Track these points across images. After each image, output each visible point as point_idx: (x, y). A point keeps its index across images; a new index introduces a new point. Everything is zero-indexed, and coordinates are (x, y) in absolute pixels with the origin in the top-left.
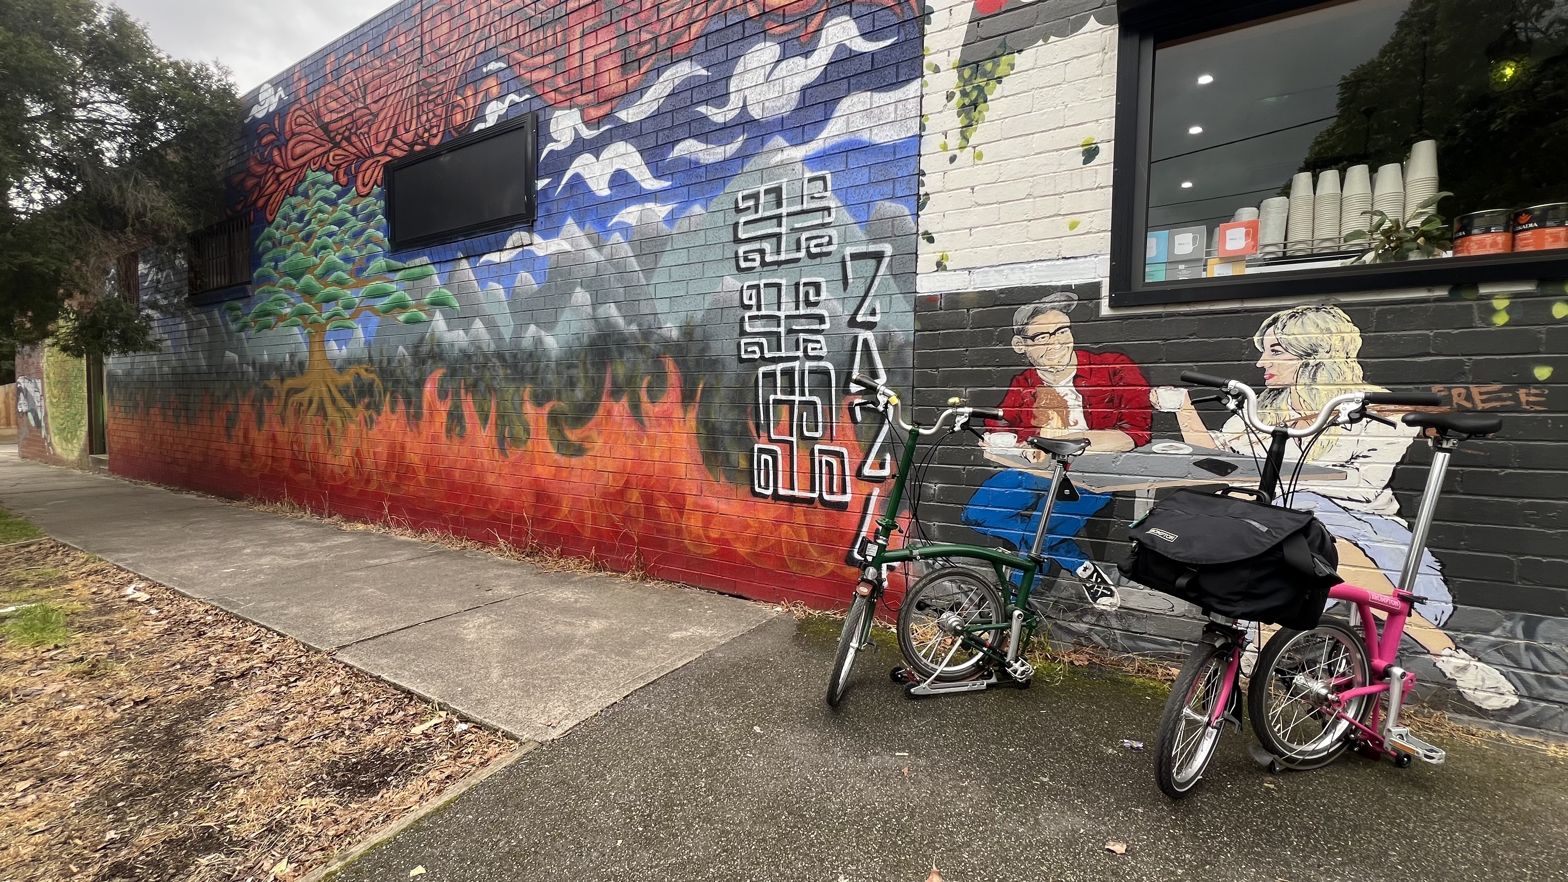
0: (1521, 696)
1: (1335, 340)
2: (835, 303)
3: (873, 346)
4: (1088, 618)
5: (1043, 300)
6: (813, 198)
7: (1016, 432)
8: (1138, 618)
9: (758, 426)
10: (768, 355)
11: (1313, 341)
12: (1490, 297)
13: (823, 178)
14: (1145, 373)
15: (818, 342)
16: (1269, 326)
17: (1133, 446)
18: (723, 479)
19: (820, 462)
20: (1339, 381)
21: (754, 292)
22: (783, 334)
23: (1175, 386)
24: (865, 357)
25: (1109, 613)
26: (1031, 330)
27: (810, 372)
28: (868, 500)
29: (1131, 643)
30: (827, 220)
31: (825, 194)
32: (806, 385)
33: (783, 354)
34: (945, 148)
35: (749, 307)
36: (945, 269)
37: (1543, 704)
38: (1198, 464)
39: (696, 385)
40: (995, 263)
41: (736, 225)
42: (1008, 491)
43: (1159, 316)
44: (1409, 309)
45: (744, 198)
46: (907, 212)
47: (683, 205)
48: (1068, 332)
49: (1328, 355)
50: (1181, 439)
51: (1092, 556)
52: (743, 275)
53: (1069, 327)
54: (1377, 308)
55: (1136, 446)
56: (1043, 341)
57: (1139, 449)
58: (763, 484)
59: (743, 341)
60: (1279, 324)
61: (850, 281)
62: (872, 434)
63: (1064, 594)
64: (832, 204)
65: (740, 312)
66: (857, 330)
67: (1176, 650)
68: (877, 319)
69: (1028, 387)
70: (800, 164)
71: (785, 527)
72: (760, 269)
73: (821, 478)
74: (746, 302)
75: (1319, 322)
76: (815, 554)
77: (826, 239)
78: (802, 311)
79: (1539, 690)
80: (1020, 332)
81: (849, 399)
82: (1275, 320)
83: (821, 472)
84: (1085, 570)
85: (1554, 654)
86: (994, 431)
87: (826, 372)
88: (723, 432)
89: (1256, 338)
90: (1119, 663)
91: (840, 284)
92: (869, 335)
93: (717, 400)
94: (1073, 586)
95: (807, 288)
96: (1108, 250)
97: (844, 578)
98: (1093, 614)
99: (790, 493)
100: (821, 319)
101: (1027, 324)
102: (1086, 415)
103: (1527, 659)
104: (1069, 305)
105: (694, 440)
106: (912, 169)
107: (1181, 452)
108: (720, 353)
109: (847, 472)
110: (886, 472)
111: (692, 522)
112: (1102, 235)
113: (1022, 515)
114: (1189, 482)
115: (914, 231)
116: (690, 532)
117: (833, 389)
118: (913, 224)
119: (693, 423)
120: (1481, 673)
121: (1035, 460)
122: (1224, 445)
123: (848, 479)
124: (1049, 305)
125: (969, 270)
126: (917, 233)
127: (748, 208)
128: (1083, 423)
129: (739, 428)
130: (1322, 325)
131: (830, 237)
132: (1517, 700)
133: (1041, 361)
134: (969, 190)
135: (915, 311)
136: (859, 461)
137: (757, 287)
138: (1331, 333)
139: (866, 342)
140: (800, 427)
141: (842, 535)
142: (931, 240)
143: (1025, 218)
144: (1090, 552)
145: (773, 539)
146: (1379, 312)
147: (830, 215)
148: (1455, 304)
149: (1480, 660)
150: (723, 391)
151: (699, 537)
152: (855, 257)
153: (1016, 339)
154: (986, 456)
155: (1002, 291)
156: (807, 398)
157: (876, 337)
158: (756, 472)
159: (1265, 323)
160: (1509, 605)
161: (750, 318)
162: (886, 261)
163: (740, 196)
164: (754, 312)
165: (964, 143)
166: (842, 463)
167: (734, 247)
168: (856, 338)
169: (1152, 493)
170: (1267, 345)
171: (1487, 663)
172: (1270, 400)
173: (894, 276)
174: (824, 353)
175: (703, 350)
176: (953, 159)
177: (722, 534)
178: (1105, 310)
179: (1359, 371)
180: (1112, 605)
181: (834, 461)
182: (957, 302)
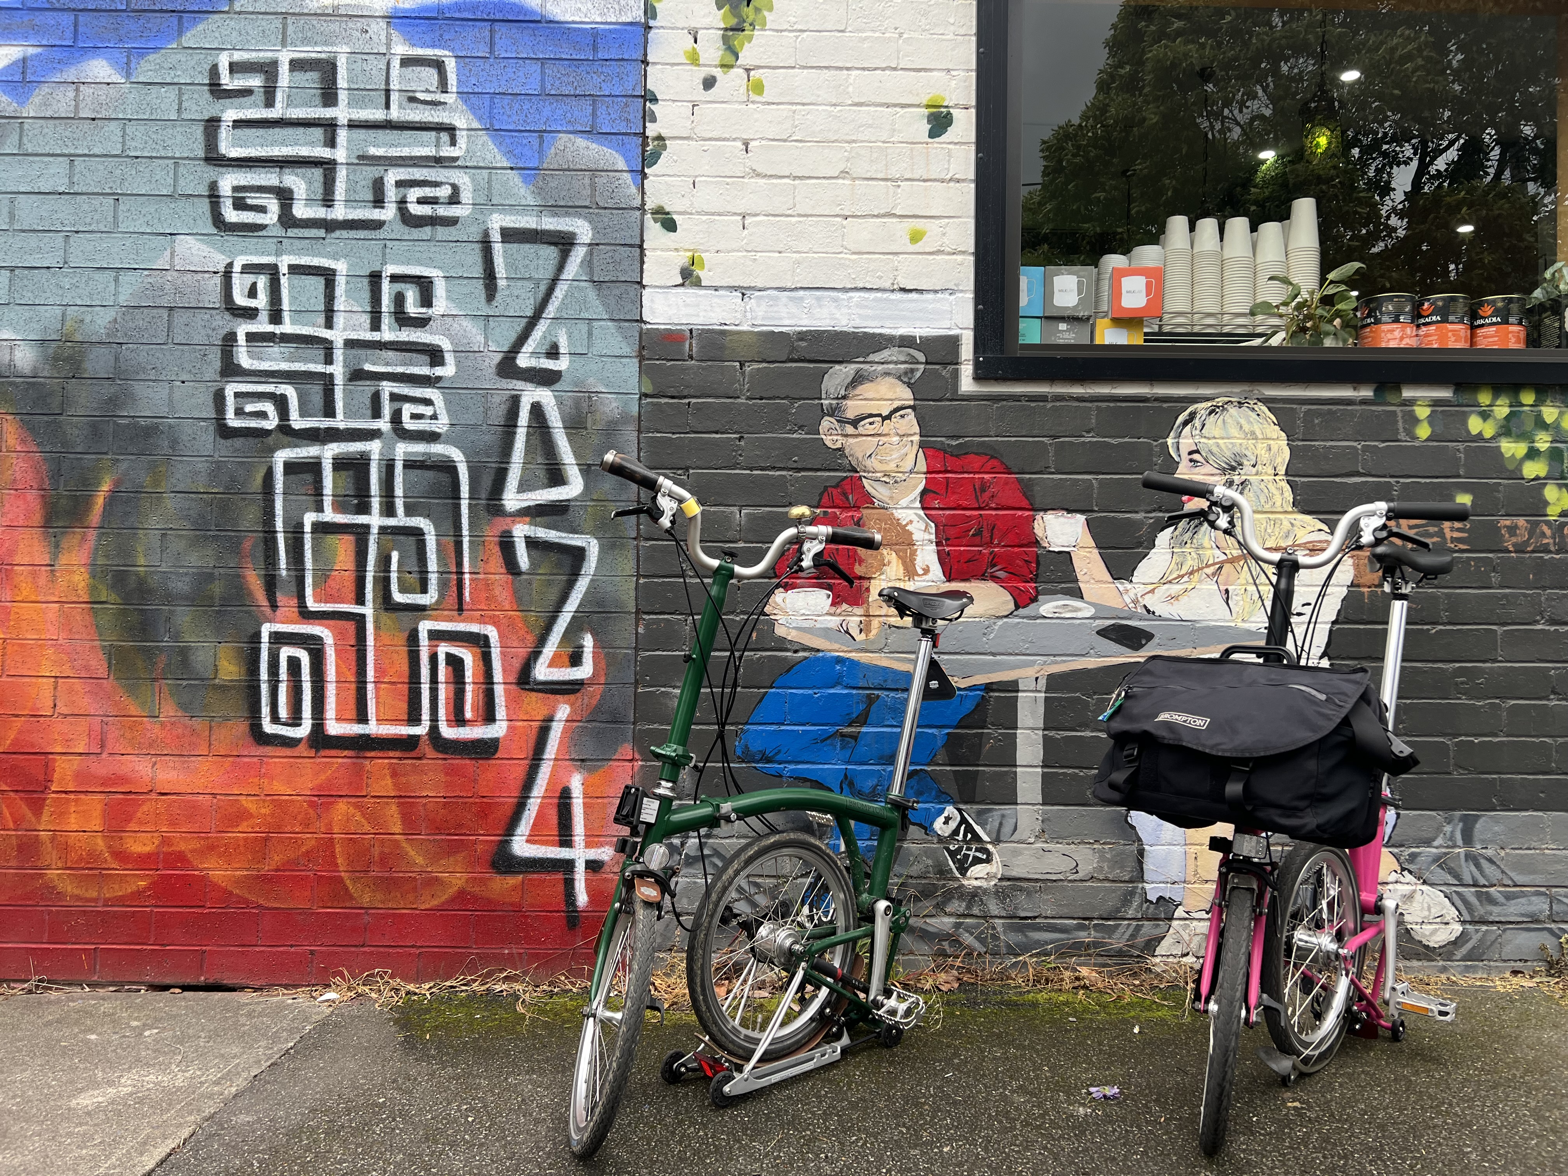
0: (1463, 922)
1: (1261, 449)
2: (467, 324)
3: (555, 419)
4: (956, 906)
5: (871, 357)
6: (413, 100)
7: (829, 587)
8: (1029, 894)
9: (271, 584)
10: (297, 422)
11: (1237, 449)
12: (1411, 402)
13: (439, 65)
14: (1026, 489)
15: (428, 402)
16: (1185, 423)
17: (1012, 606)
18: (169, 710)
19: (434, 658)
20: (1267, 507)
21: (262, 282)
22: (339, 380)
23: (1069, 511)
24: (536, 441)
25: (985, 891)
26: (853, 408)
27: (409, 465)
28: (544, 732)
29: (1020, 937)
30: (447, 151)
31: (442, 98)
32: (399, 491)
33: (340, 422)
34: (694, 59)
35: (250, 314)
36: (698, 283)
37: (1484, 928)
38: (1103, 633)
39: (88, 484)
40: (789, 285)
41: (212, 124)
42: (819, 693)
43: (1043, 398)
44: (1335, 412)
45: (234, 68)
46: (621, 164)
47: (57, 54)
48: (911, 415)
49: (1254, 470)
50: (1078, 594)
51: (957, 797)
52: (232, 240)
53: (913, 408)
54: (1305, 408)
55: (1017, 607)
56: (871, 429)
57: (1021, 611)
58: (283, 713)
59: (230, 390)
60: (1197, 422)
61: (501, 283)
62: (553, 595)
63: (915, 870)
64: (460, 122)
65: (224, 323)
66: (519, 384)
67: (1084, 937)
68: (562, 364)
69: (848, 508)
70: (383, 24)
71: (342, 807)
72: (279, 231)
73: (434, 692)
74: (240, 300)
75: (1243, 421)
76: (420, 860)
77: (444, 192)
78: (388, 333)
79: (1481, 910)
80: (833, 412)
81: (501, 524)
82: (1192, 416)
83: (434, 680)
84: (946, 822)
85: (1490, 861)
86: (793, 587)
87: (449, 468)
88: (170, 598)
89: (1170, 441)
90: (1004, 976)
91: (479, 287)
92: (545, 396)
93: (154, 521)
94: (927, 853)
95: (399, 287)
96: (970, 284)
97: (490, 901)
98: (961, 897)
99: (357, 729)
100: (435, 356)
101: (844, 397)
102: (943, 558)
103: (1468, 871)
104: (912, 371)
105: (80, 616)
106: (629, 86)
107: (1080, 615)
108: (164, 411)
109: (498, 676)
110: (585, 671)
111: (73, 822)
112: (959, 258)
113: (843, 735)
114: (1091, 663)
115: (637, 202)
116: (65, 849)
117: (464, 504)
118: (633, 190)
119: (80, 579)
120: (1427, 899)
121: (863, 636)
122: (1135, 602)
123: (499, 691)
124: (880, 368)
125: (744, 291)
126: (642, 208)
127: (247, 92)
128: (937, 571)
129: (217, 589)
130: (1246, 427)
131: (455, 188)
132: (1461, 929)
133: (869, 463)
134: (739, 144)
135: (641, 358)
136: (523, 652)
137: (272, 271)
138: (1256, 439)
139: (537, 410)
140: (383, 583)
141: (485, 810)
142: (670, 225)
143: (837, 211)
144: (953, 790)
145: (309, 841)
146: (1307, 413)
147: (453, 143)
148: (1380, 408)
149: (1424, 882)
150: (171, 503)
151: (93, 856)
152: (510, 235)
153: (826, 423)
154: (780, 631)
155: (802, 336)
156: (401, 519)
157: (560, 403)
158: (264, 688)
159: (1181, 418)
160: (1446, 806)
161: (251, 337)
162: (578, 255)
163: (224, 61)
164: (262, 325)
165: (730, 59)
166: (486, 658)
167: (209, 173)
168: (515, 401)
169: (1042, 683)
170: (1184, 452)
171: (1432, 885)
172: (1189, 534)
173: (597, 284)
174: (442, 425)
175: (113, 402)
176: (709, 83)
177: (165, 841)
178: (967, 384)
179: (1289, 495)
180: (989, 877)
181: (468, 656)
182: (722, 348)
